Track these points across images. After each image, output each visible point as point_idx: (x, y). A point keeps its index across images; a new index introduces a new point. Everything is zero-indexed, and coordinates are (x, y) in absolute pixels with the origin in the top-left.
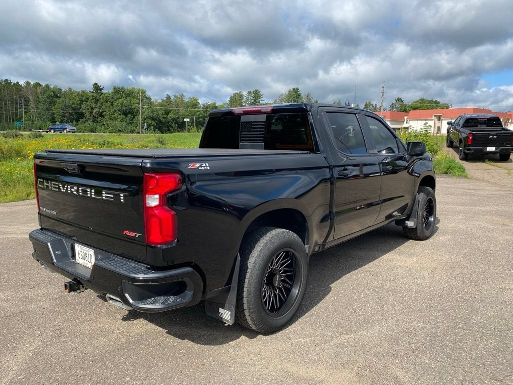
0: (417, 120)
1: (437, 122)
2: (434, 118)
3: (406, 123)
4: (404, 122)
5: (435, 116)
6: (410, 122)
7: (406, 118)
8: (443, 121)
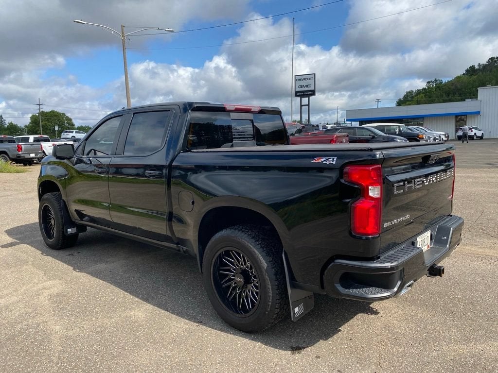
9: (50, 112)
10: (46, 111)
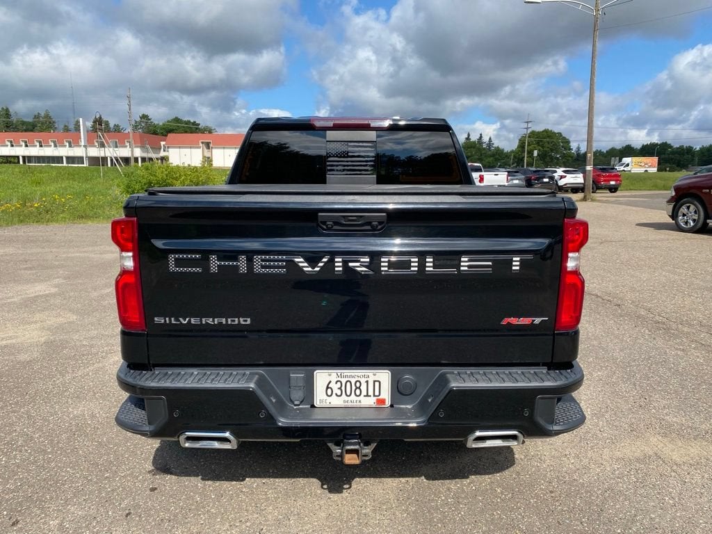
0: (180, 147)
1: (206, 150)
2: (201, 145)
3: (164, 151)
4: (160, 149)
5: (202, 143)
6: (170, 150)
7: (163, 143)
8: (213, 150)
9: (543, 131)
10: (537, 131)
